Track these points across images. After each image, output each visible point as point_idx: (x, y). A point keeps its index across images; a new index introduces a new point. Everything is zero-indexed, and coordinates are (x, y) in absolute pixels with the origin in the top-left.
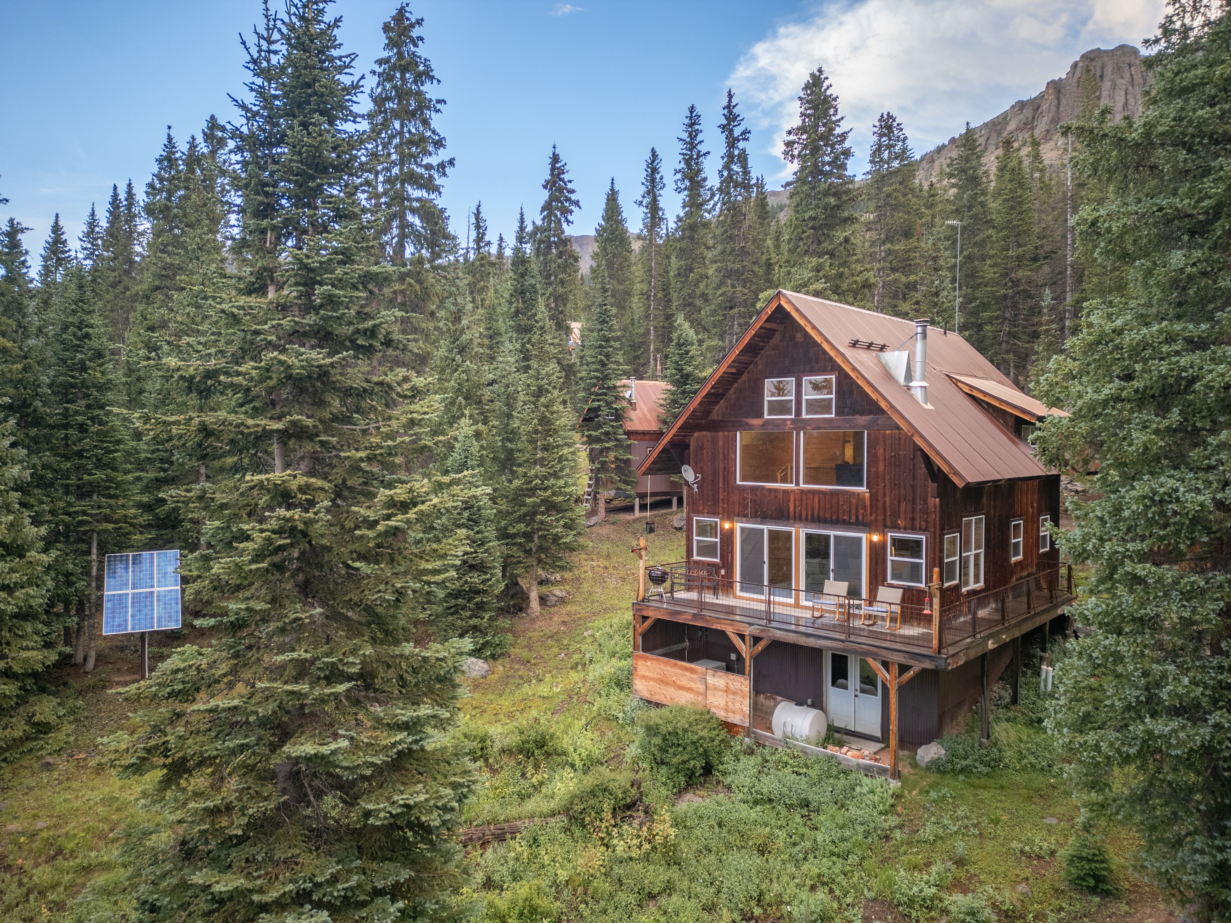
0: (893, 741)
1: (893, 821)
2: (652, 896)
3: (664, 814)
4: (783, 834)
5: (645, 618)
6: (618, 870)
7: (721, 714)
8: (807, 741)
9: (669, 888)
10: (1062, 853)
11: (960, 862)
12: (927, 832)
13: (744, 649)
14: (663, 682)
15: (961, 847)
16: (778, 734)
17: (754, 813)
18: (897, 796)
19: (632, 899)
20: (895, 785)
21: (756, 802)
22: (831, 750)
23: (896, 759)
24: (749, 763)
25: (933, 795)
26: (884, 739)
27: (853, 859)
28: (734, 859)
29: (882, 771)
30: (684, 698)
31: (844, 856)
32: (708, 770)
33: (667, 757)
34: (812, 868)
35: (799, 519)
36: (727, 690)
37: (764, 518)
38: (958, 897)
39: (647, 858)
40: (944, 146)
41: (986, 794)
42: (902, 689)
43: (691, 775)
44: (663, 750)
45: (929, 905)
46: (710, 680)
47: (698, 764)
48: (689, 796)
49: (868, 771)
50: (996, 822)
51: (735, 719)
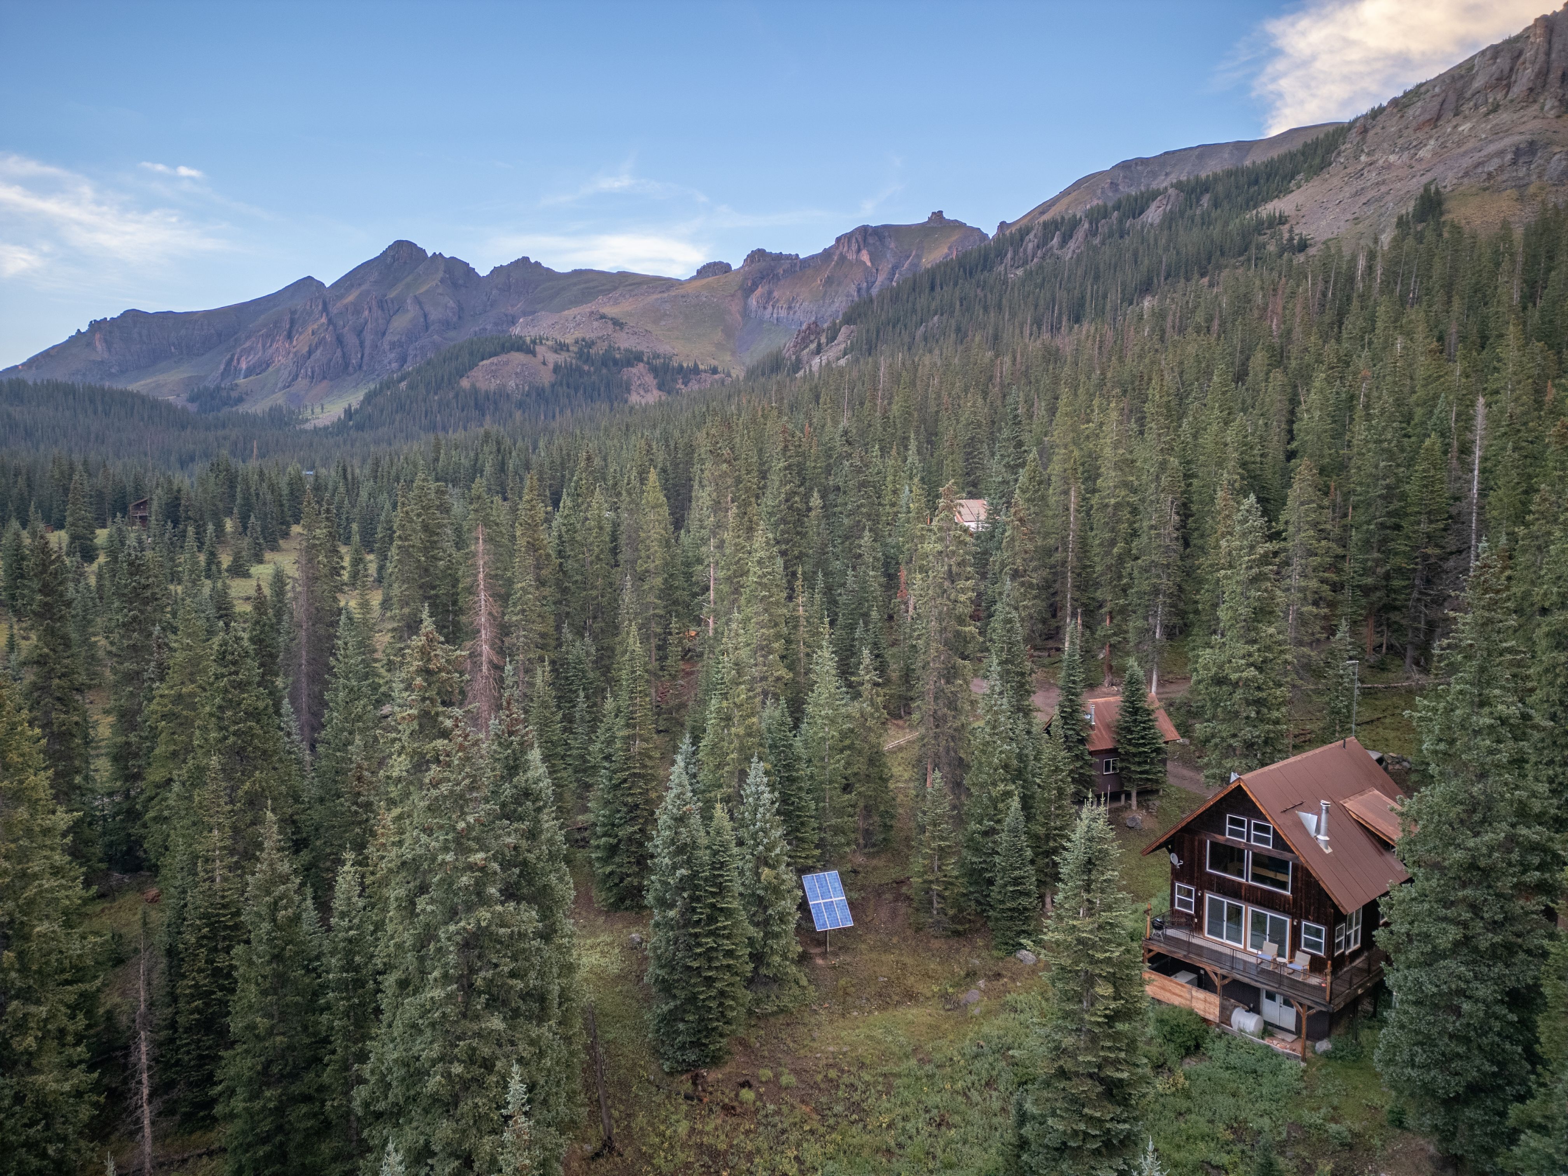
0: (1304, 1035)
1: (1302, 1085)
2: (1180, 1114)
3: (1179, 1072)
4: (1243, 1087)
5: (1150, 951)
6: (1161, 1100)
7: (1201, 1013)
8: (1253, 1034)
9: (1189, 1111)
10: (1387, 1107)
11: (1335, 1108)
12: (1320, 1092)
13: (1217, 981)
14: (1163, 988)
15: (1335, 1101)
16: (1235, 1028)
17: (1227, 1075)
18: (1304, 1071)
19: (1173, 1115)
20: (1303, 1065)
21: (1227, 1068)
22: (1267, 1042)
23: (1304, 1048)
24: (1221, 1045)
25: (1323, 1071)
26: (1298, 1032)
27: (1281, 1103)
28: (1220, 1098)
29: (1296, 1057)
30: (1176, 1001)
31: (1277, 1101)
32: (1198, 1047)
33: (1175, 1038)
34: (1262, 1106)
35: (1248, 900)
36: (1205, 1001)
37: (1225, 894)
38: (1333, 1125)
39: (1173, 1094)
40: (1381, 110)
41: (1351, 1072)
42: (1309, 1018)
43: (1188, 1049)
44: (1171, 1034)
45: (1318, 1128)
46: (1194, 993)
47: (1191, 1043)
48: (1187, 1060)
49: (1289, 1057)
50: (1356, 1088)
51: (1210, 1017)
